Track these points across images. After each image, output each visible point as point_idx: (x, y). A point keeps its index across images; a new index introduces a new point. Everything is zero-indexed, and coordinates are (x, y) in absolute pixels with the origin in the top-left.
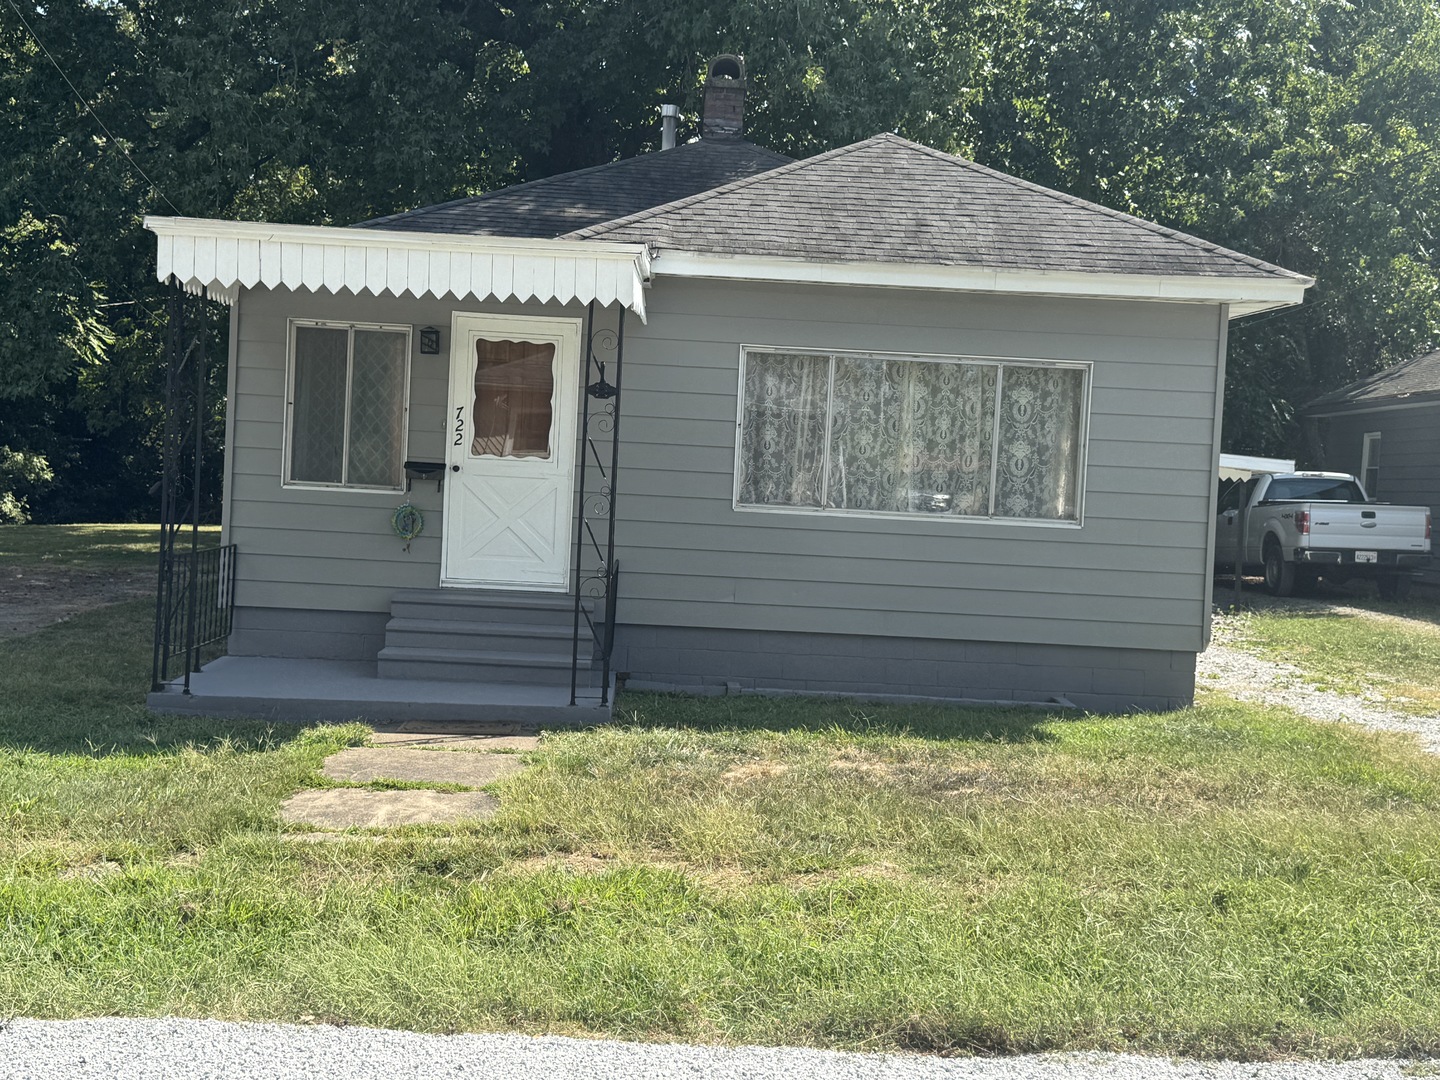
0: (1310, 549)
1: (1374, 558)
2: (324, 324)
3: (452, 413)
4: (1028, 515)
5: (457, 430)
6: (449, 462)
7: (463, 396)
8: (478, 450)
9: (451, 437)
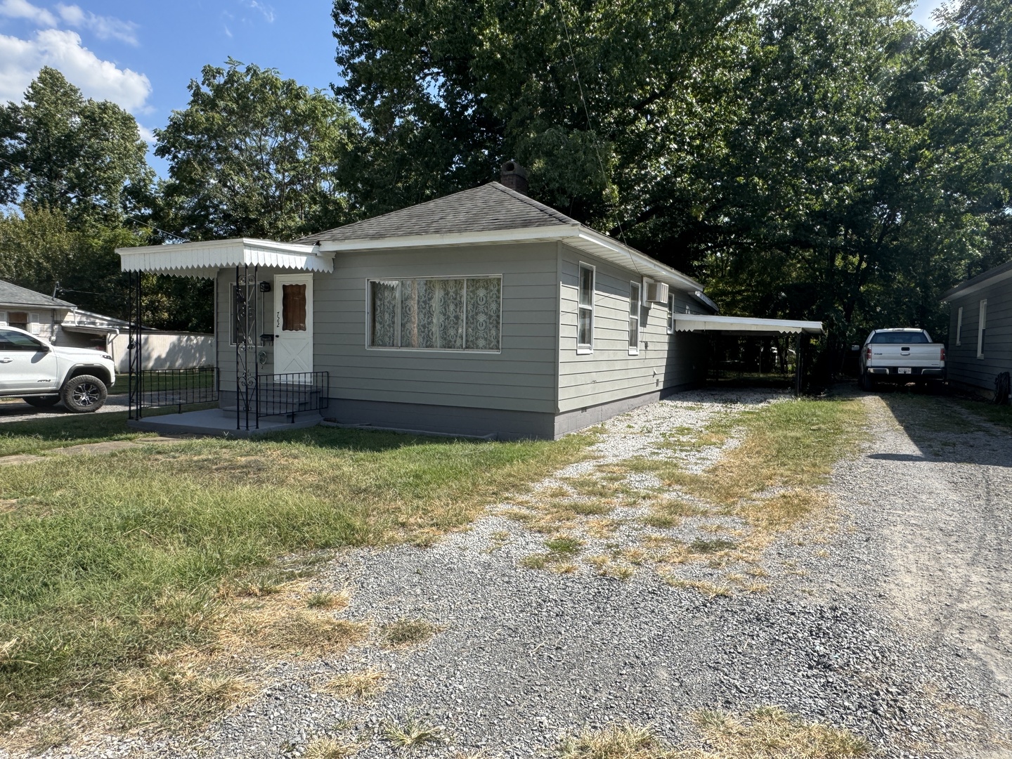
0: (872, 367)
1: (909, 371)
3: (276, 314)
4: (486, 348)
5: (277, 321)
6: (275, 334)
7: (279, 307)
8: (284, 329)
9: (276, 324)
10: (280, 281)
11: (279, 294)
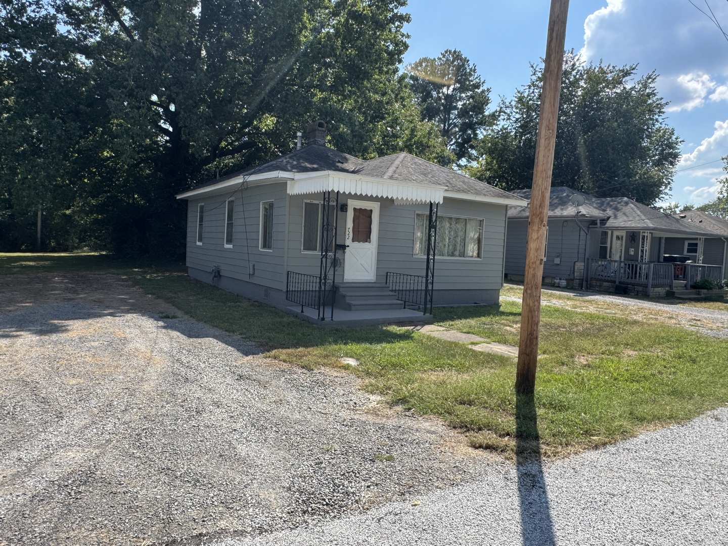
2: (312, 202)
3: (347, 229)
5: (348, 235)
6: (347, 244)
7: (350, 224)
8: (353, 241)
9: (347, 237)
10: (352, 204)
11: (350, 214)
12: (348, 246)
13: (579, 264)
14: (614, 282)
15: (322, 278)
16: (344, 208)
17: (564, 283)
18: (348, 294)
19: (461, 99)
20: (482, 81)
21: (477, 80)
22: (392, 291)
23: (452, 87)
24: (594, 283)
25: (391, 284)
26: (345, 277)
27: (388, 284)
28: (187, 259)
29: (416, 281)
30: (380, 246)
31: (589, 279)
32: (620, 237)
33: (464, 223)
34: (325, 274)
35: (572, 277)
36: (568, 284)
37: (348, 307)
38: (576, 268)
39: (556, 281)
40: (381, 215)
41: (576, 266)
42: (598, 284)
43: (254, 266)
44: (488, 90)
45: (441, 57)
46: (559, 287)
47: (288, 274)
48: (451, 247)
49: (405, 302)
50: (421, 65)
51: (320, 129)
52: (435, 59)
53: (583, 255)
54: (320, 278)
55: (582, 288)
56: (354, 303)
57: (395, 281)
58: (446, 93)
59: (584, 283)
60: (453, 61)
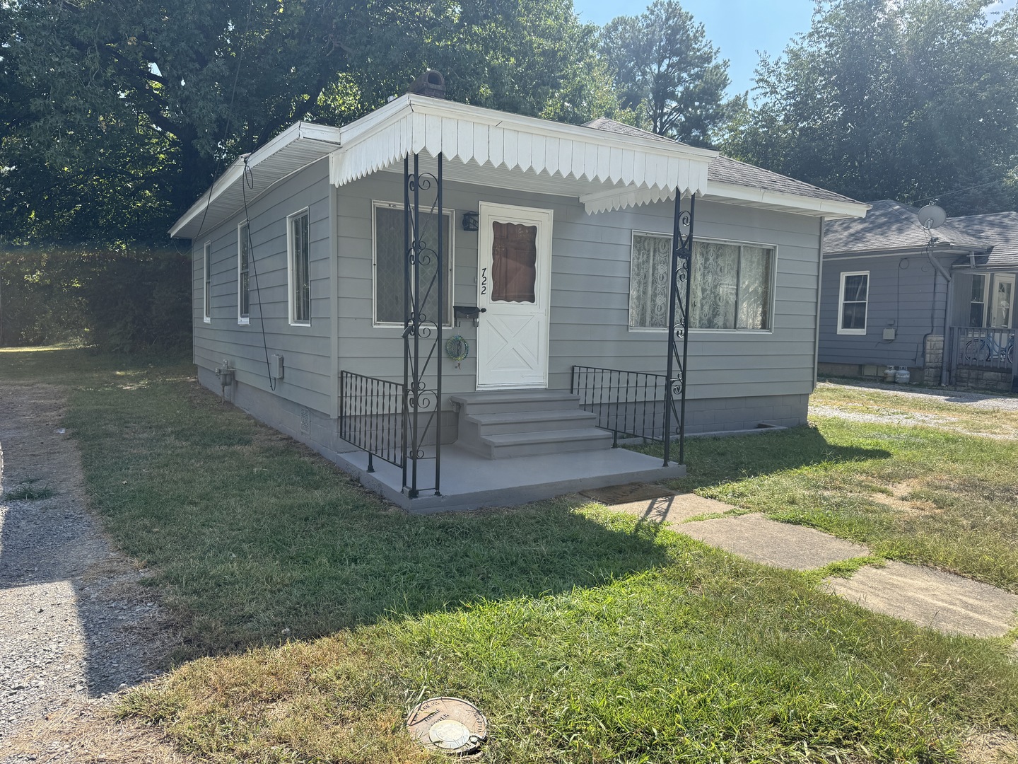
2: (394, 206)
3: (480, 272)
5: (483, 284)
6: (480, 306)
7: (486, 259)
8: (495, 297)
9: (480, 289)
10: (491, 213)
11: (486, 238)
12: (484, 310)
13: (934, 339)
14: (1009, 371)
15: (409, 387)
16: (470, 222)
17: (904, 375)
18: (485, 419)
19: (681, 81)
20: (715, 49)
21: (706, 49)
22: (584, 407)
23: (666, 62)
24: (964, 373)
25: (582, 393)
26: (480, 381)
27: (575, 392)
28: (196, 351)
29: (632, 384)
30: (554, 309)
31: (954, 366)
32: (1005, 287)
33: (734, 256)
34: (415, 375)
35: (919, 363)
36: (912, 378)
37: (485, 452)
38: (928, 347)
39: (888, 371)
40: (557, 239)
41: (928, 344)
42: (973, 374)
43: (282, 360)
44: (725, 64)
45: (647, 13)
46: (894, 382)
47: (342, 377)
48: (706, 308)
49: (616, 432)
50: (616, 29)
51: (432, 86)
52: (637, 18)
53: (943, 321)
54: (405, 386)
55: (940, 384)
56: (496, 440)
57: (590, 386)
58: (656, 72)
59: (945, 373)
60: (667, 19)
